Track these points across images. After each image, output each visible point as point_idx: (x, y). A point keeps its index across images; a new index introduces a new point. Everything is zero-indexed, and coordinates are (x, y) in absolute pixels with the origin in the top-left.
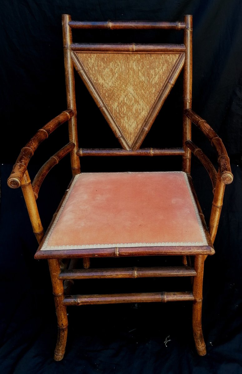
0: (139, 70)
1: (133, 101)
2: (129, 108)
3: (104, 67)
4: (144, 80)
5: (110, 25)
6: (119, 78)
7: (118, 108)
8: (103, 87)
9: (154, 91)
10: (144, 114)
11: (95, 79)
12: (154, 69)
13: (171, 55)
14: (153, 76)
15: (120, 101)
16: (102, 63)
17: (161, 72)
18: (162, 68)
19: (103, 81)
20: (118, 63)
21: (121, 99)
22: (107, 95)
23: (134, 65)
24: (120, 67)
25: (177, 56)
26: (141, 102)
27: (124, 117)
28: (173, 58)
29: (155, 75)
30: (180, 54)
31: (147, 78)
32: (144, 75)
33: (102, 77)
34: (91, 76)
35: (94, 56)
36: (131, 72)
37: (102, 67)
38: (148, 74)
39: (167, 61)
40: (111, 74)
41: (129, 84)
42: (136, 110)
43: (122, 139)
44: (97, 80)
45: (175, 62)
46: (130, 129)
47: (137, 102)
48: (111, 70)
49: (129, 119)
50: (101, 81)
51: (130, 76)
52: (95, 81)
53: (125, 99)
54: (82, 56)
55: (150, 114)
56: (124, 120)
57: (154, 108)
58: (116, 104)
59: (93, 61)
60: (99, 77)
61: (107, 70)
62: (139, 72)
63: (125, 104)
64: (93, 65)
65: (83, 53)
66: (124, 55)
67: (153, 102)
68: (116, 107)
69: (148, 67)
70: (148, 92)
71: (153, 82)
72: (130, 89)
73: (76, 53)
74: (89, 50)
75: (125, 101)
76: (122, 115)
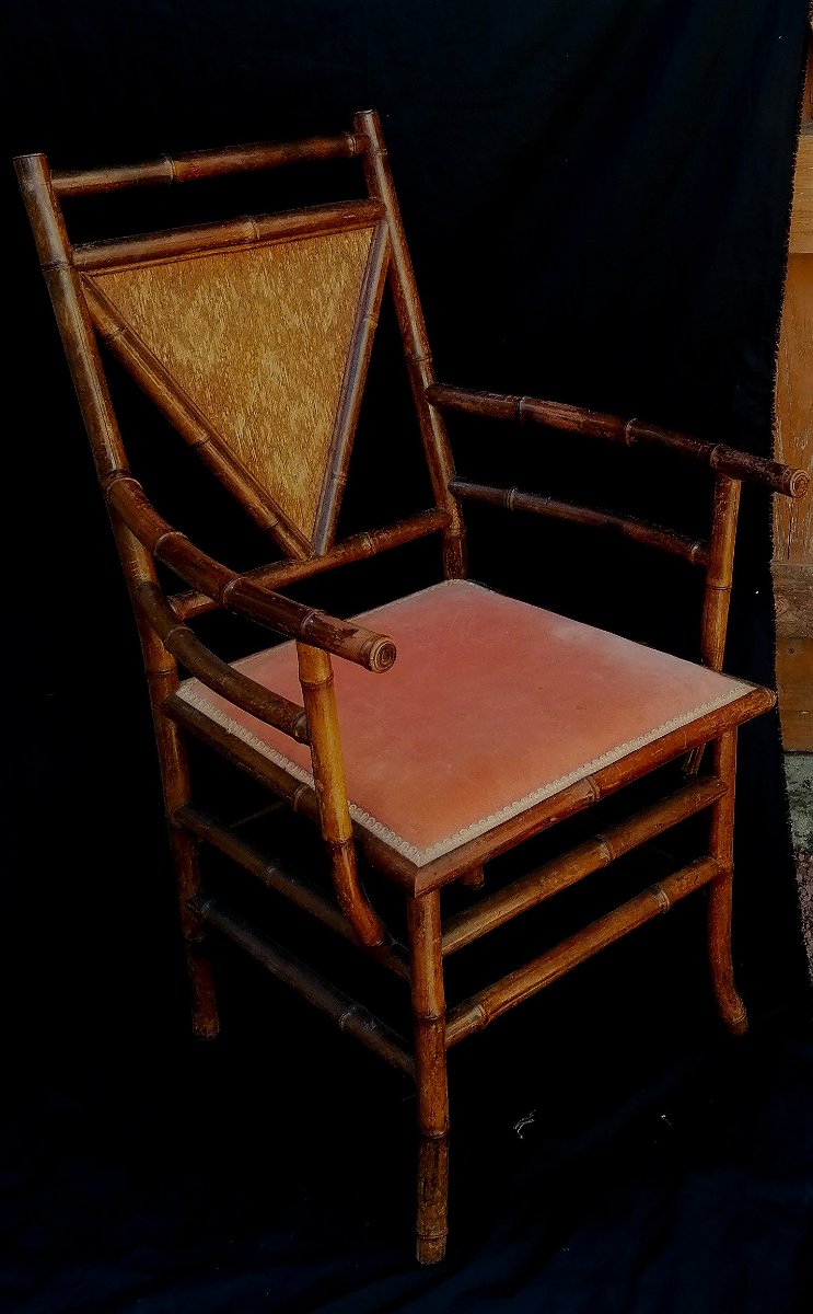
0: (279, 296)
1: (285, 399)
2: (280, 420)
3: (182, 307)
4: (298, 325)
5: (170, 168)
6: (231, 333)
7: (248, 432)
8: (192, 373)
9: (332, 351)
10: (323, 428)
11: (165, 350)
12: (318, 284)
13: (350, 235)
14: (322, 308)
15: (250, 408)
16: (174, 297)
17: (338, 291)
18: (338, 279)
19: (189, 354)
20: (218, 287)
21: (252, 398)
22: (208, 395)
23: (263, 284)
24: (226, 300)
25: (368, 232)
26: (306, 397)
27: (270, 457)
28: (358, 242)
29: (326, 303)
30: (375, 226)
31: (307, 316)
32: (295, 309)
33: (182, 341)
34: (151, 344)
35: (146, 276)
36: (260, 308)
37: (177, 308)
38: (306, 303)
39: (346, 256)
40: (206, 324)
41: (262, 345)
42: (300, 423)
43: (280, 529)
44: (171, 353)
45: (365, 253)
46: (295, 489)
47: (294, 397)
48: (205, 314)
49: (286, 459)
50: (182, 355)
51: (260, 320)
52: (165, 359)
53: (263, 395)
54: (107, 282)
55: (337, 423)
56: (273, 462)
57: (342, 404)
58: (241, 419)
59: (146, 296)
60: (175, 343)
61: (192, 314)
62: (282, 303)
63: (263, 411)
64: (149, 308)
65: (112, 273)
66: (229, 258)
67: (337, 387)
68: (241, 428)
69: (300, 281)
70: (316, 359)
71: (325, 326)
72: (269, 361)
73: (92, 277)
74: (130, 260)
75: (264, 404)
76: (265, 450)
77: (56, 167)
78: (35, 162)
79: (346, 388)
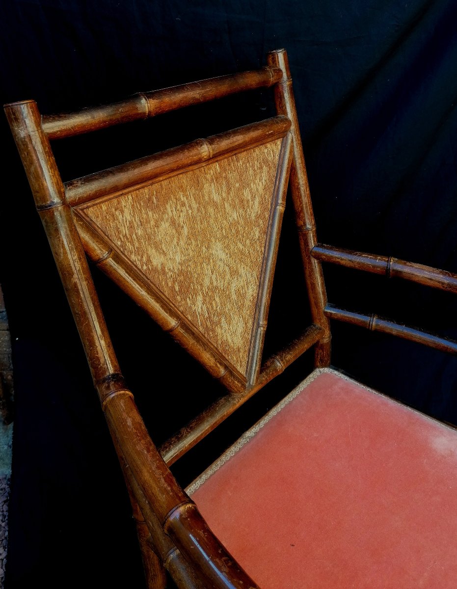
0: (223, 199)
1: (228, 277)
2: (225, 293)
3: (156, 221)
4: (236, 218)
5: (146, 105)
6: (193, 234)
7: (205, 308)
8: (164, 273)
9: (257, 234)
10: (251, 292)
11: (144, 259)
12: (249, 185)
13: (268, 145)
14: (251, 203)
15: (205, 289)
16: (150, 213)
17: (261, 188)
18: (261, 180)
19: (162, 259)
20: (182, 200)
21: (207, 282)
22: (177, 288)
23: (212, 192)
24: (188, 209)
25: (279, 142)
26: (242, 271)
27: (219, 322)
28: (272, 150)
29: (253, 198)
30: (283, 137)
31: (241, 212)
32: (234, 207)
33: (156, 248)
34: (133, 257)
35: (127, 201)
36: (211, 210)
37: (152, 223)
38: (242, 201)
39: (266, 161)
40: (174, 231)
41: (213, 240)
42: (238, 292)
43: (227, 376)
44: (149, 260)
45: (277, 158)
46: (235, 341)
47: (235, 273)
48: (173, 223)
49: (229, 321)
50: (157, 260)
51: (212, 221)
52: (145, 267)
53: (214, 277)
54: (95, 213)
55: (261, 286)
56: (221, 327)
57: (263, 272)
58: (200, 298)
59: (129, 218)
60: (152, 252)
61: (165, 226)
62: (226, 204)
63: (213, 289)
64: (131, 227)
66: (190, 174)
67: (260, 260)
68: (200, 306)
69: (237, 185)
70: (248, 242)
71: (253, 216)
72: (218, 250)
73: (82, 210)
74: (115, 189)
75: (215, 284)
76: (216, 319)
77: (46, 112)
78: (25, 110)
79: (265, 259)
